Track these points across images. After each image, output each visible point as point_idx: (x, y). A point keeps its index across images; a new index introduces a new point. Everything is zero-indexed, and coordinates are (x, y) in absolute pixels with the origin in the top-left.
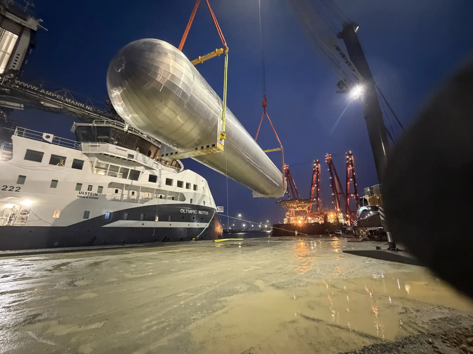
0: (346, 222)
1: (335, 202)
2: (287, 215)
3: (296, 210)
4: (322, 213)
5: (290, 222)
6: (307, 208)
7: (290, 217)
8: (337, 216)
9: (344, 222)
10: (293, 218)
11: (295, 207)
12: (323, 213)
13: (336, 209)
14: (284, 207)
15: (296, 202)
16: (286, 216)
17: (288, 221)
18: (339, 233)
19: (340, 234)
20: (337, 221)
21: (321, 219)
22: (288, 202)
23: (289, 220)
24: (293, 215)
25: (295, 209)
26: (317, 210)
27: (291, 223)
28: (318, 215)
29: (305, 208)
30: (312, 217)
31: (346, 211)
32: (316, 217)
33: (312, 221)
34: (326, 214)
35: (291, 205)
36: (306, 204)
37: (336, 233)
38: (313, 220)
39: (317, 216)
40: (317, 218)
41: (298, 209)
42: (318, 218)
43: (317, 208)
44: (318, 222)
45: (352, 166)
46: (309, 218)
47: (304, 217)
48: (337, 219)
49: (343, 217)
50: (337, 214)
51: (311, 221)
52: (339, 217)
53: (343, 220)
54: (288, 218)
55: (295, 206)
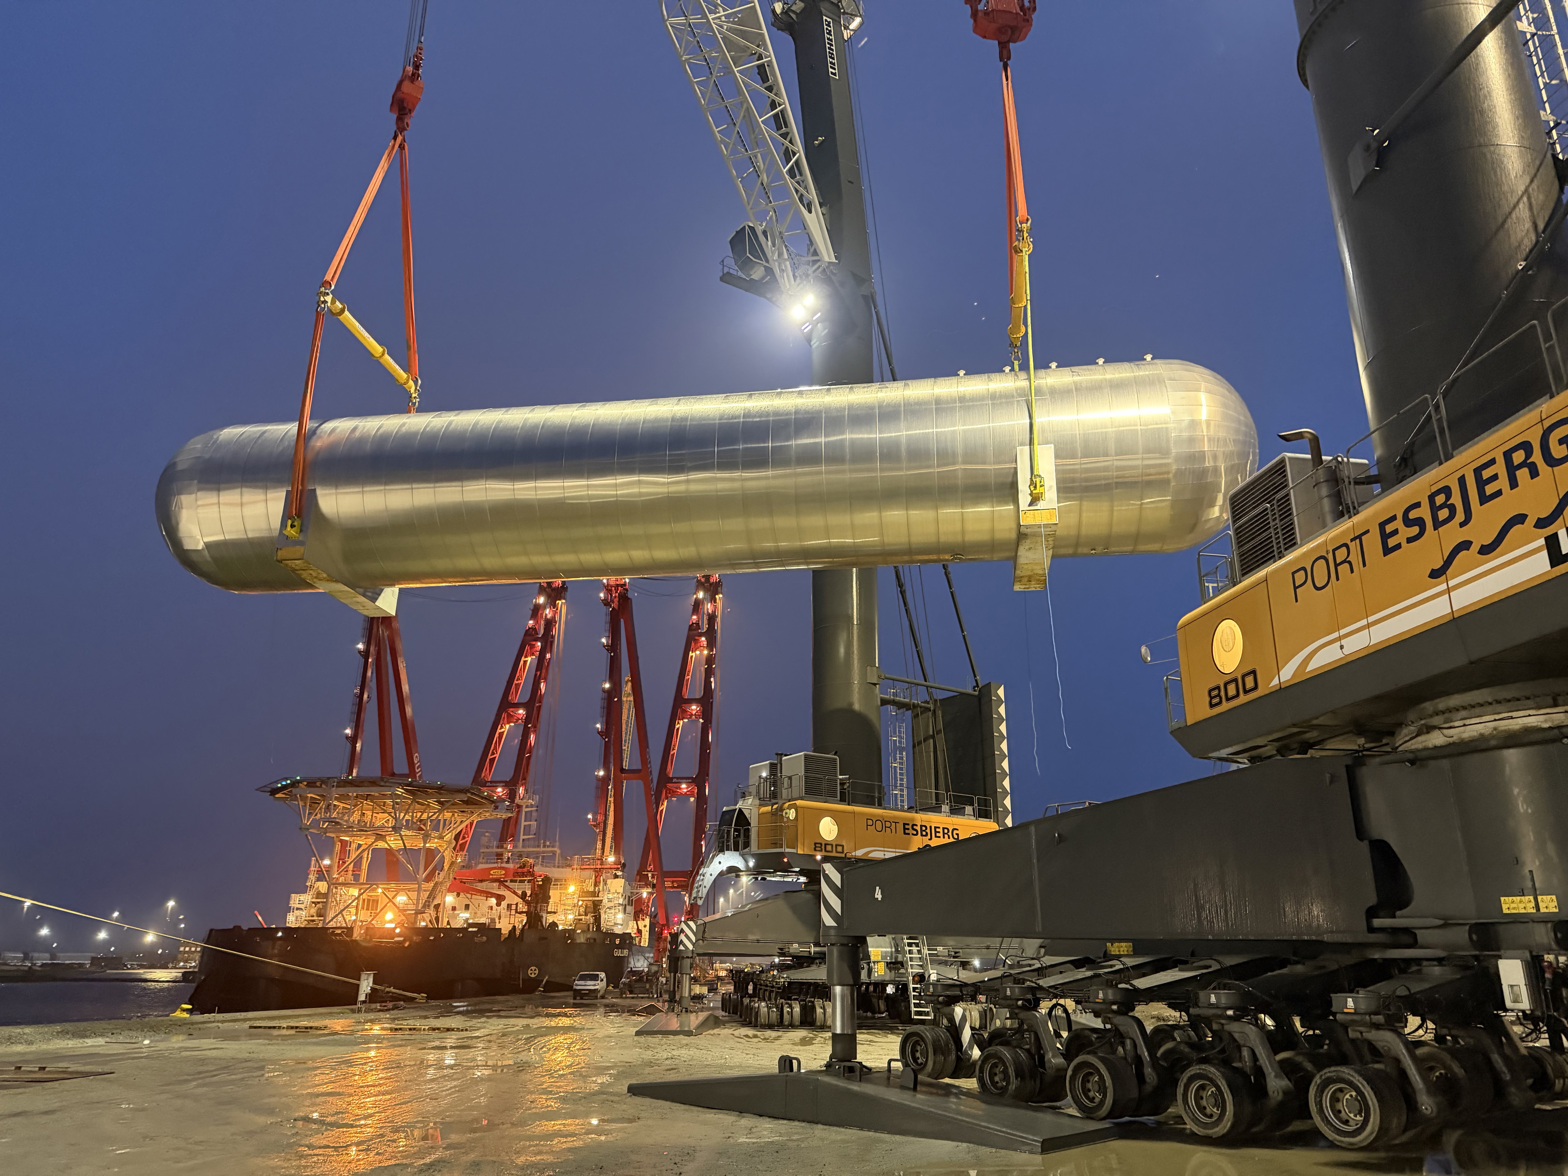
0: (631, 929)
1: (600, 818)
2: (320, 872)
3: (381, 845)
4: (524, 873)
5: (331, 915)
6: (449, 836)
7: (334, 884)
8: (594, 894)
9: (625, 924)
10: (355, 892)
11: (382, 827)
12: (532, 874)
13: (599, 852)
14: (316, 823)
15: (394, 796)
16: (312, 877)
17: (313, 911)
18: (590, 985)
19: (592, 994)
20: (590, 918)
21: (509, 906)
22: (342, 791)
23: (323, 901)
24: (356, 877)
25: (381, 837)
26: (499, 856)
27: (332, 924)
28: (501, 882)
29: (441, 838)
30: (467, 891)
31: (643, 867)
32: (489, 895)
33: (462, 919)
34: (547, 880)
35: (356, 817)
36: (448, 815)
37: (580, 985)
38: (467, 907)
39: (494, 888)
40: (493, 901)
41: (393, 843)
42: (500, 899)
43: (503, 839)
44: (493, 921)
45: (711, 645)
46: (450, 899)
47: (419, 890)
48: (595, 908)
49: (621, 901)
50: (596, 884)
51: (456, 917)
52: (605, 898)
53: (620, 916)
54: (319, 895)
55: (382, 819)
